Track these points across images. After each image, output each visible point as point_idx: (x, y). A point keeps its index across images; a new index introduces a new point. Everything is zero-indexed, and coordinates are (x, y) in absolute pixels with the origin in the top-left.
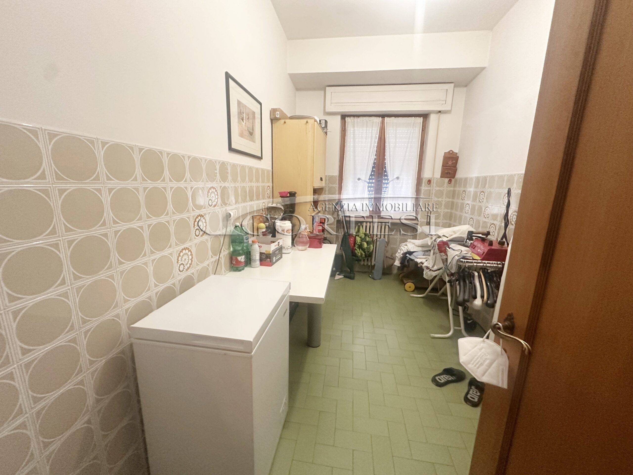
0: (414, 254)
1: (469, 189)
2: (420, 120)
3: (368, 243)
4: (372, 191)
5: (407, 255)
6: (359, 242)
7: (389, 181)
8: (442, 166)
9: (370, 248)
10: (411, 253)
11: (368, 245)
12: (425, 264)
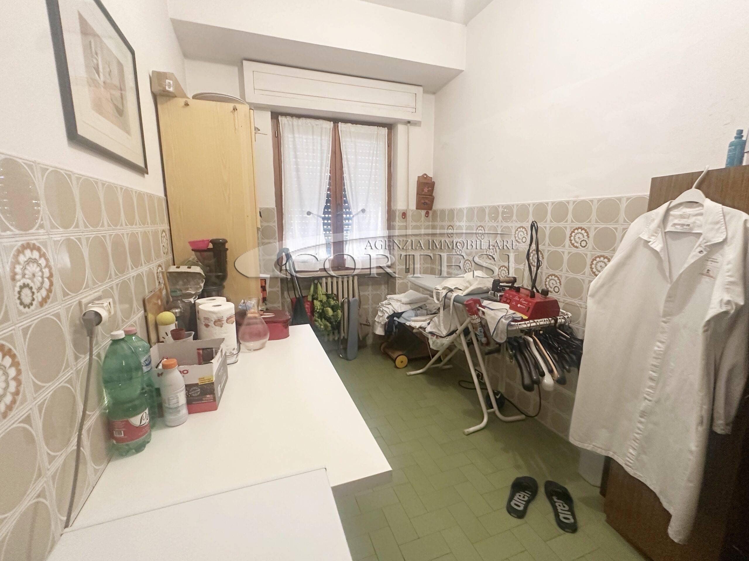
0: (403, 315)
1: (458, 224)
2: (385, 131)
3: (334, 308)
4: (329, 231)
5: (395, 318)
6: (319, 308)
7: (351, 216)
8: (417, 194)
9: (337, 315)
10: (399, 315)
11: (334, 311)
12: (429, 329)
